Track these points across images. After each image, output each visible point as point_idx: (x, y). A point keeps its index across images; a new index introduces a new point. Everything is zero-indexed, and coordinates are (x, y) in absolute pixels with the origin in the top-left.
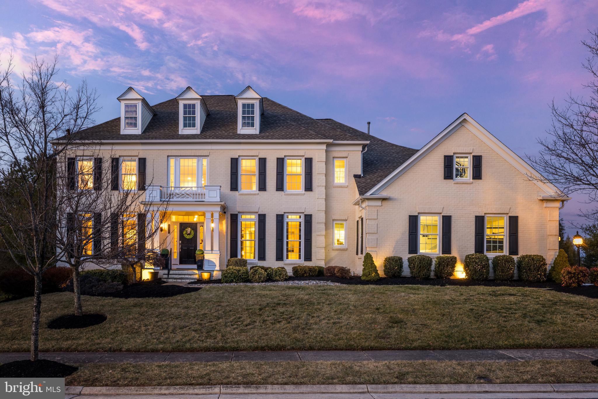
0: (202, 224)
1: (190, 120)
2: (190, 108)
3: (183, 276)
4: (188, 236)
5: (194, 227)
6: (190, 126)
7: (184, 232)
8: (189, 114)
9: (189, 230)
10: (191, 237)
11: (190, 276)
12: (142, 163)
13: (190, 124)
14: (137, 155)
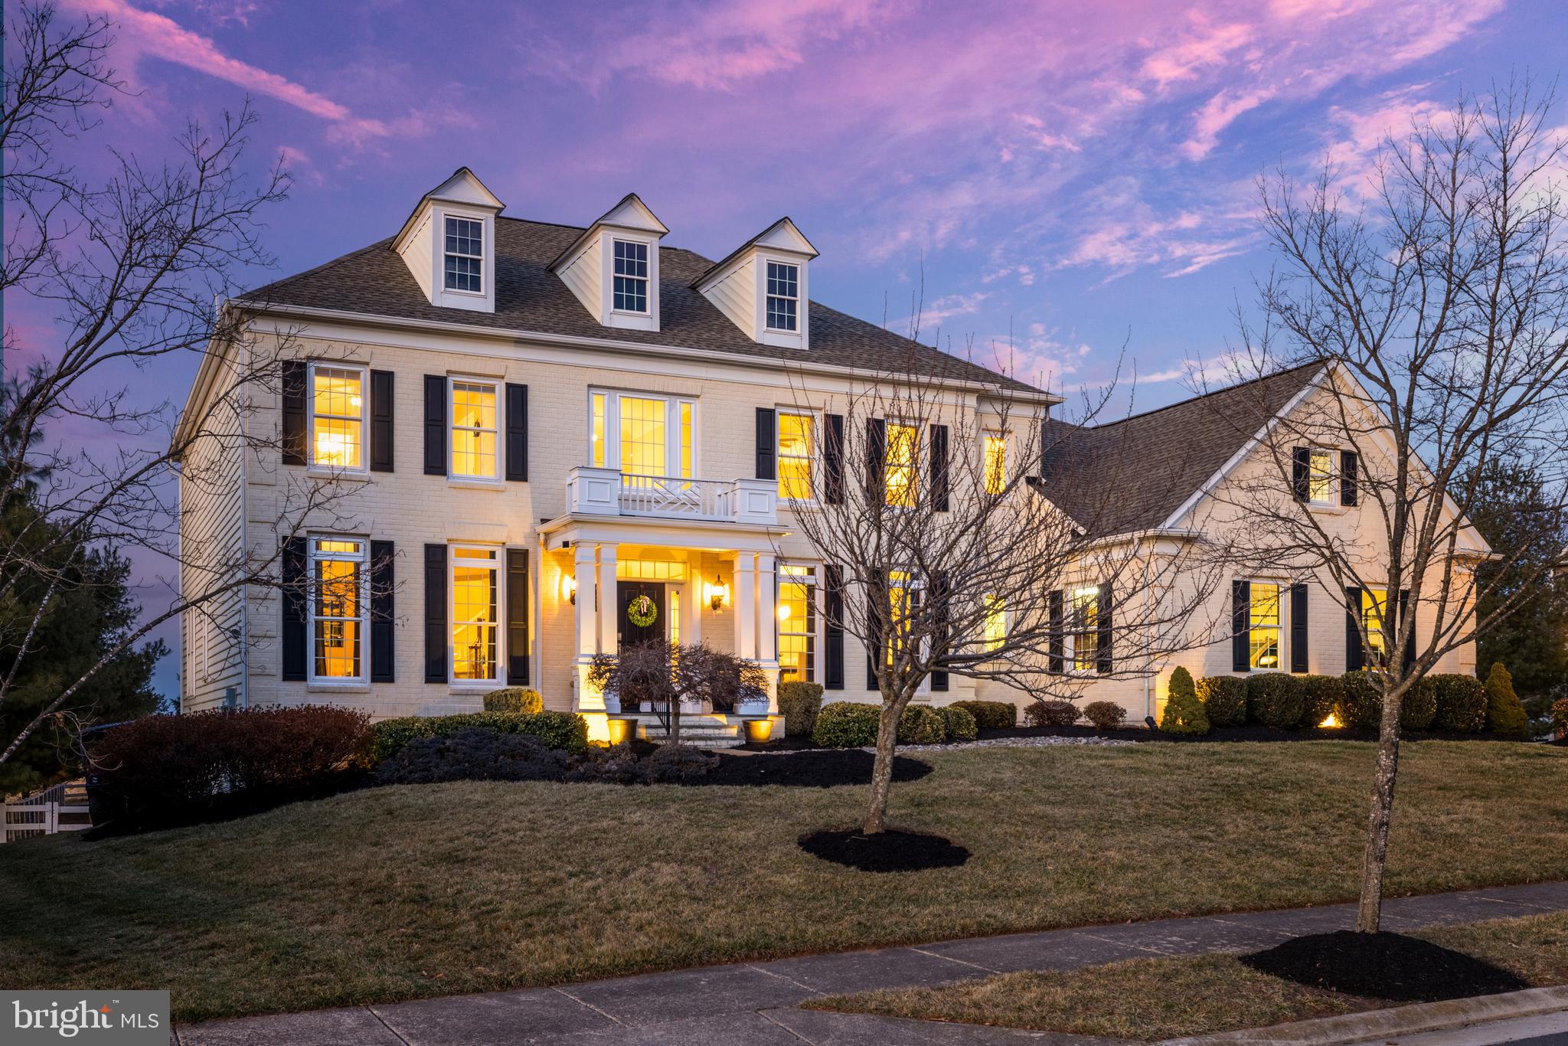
0: (681, 586)
1: (630, 290)
2: (631, 255)
3: (700, 732)
4: (644, 618)
5: (656, 591)
6: (630, 307)
7: (632, 609)
8: (631, 271)
9: (645, 601)
10: (650, 621)
11: (717, 731)
12: (517, 399)
13: (630, 299)
14: (502, 373)
